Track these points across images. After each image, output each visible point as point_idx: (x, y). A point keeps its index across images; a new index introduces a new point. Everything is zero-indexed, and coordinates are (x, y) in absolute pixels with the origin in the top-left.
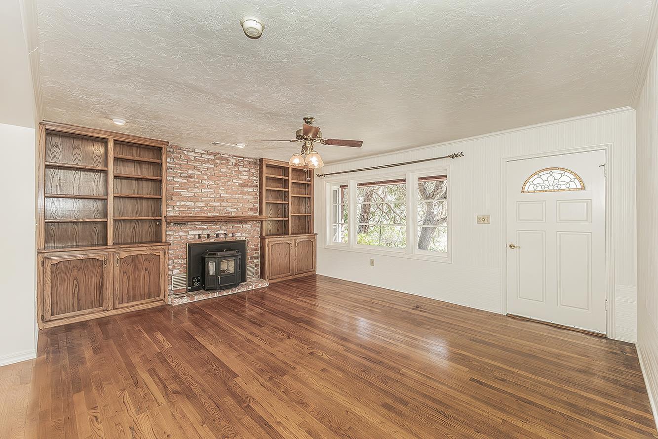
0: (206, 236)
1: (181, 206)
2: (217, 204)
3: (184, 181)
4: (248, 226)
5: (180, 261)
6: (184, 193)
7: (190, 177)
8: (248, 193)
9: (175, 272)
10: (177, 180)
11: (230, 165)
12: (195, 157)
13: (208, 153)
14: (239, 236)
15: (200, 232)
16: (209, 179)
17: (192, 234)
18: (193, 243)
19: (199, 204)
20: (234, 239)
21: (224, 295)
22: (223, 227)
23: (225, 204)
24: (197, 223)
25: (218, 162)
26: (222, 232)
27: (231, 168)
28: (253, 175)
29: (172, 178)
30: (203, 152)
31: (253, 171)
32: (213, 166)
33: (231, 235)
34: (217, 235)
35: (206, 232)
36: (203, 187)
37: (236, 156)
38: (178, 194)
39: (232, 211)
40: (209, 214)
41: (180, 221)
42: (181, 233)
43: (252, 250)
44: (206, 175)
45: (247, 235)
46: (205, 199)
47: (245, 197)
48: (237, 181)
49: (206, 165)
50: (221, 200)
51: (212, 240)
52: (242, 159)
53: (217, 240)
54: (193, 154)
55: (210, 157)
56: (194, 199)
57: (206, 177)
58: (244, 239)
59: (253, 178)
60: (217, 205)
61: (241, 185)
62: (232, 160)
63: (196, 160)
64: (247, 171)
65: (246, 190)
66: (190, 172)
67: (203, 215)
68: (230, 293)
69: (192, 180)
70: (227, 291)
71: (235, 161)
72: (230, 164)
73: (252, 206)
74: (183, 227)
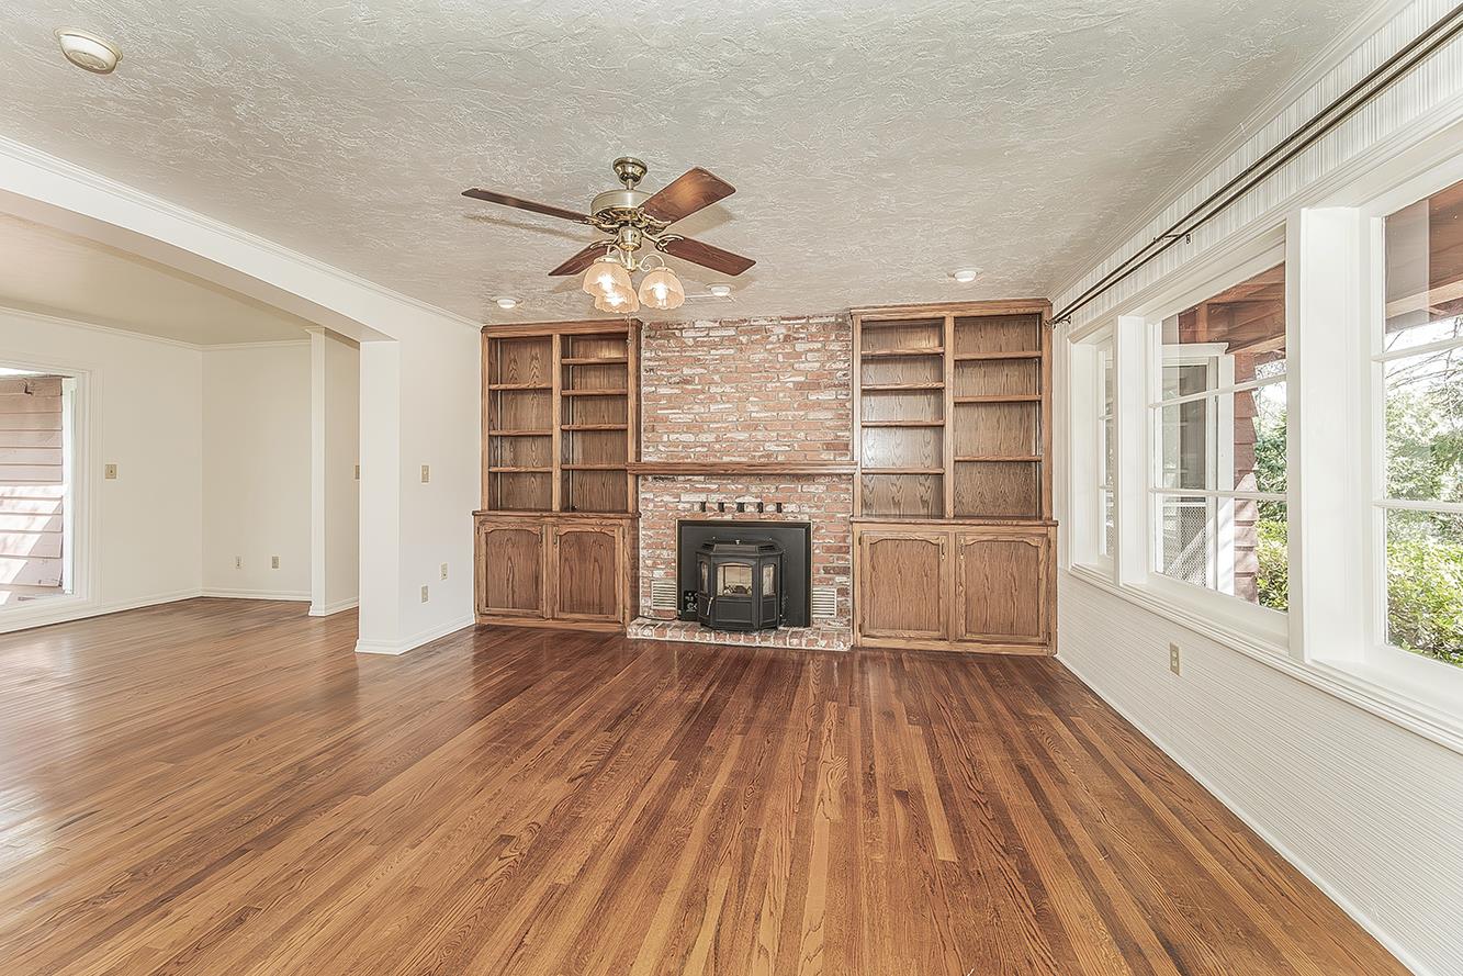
0: (716, 507)
1: (670, 443)
2: (743, 436)
3: (676, 391)
4: (817, 488)
5: (665, 552)
6: (676, 416)
7: (686, 382)
8: (818, 405)
9: (657, 574)
10: (662, 391)
11: (772, 343)
12: (694, 338)
13: (723, 325)
14: (792, 512)
15: (703, 497)
16: (725, 381)
17: (688, 500)
18: (688, 518)
19: (704, 438)
20: (780, 518)
21: (727, 643)
22: (754, 489)
23: (760, 435)
24: (696, 478)
25: (744, 339)
26: (747, 500)
27: (773, 349)
28: (832, 357)
29: (654, 389)
30: (712, 324)
31: (835, 347)
32: (732, 351)
33: (771, 508)
34: (741, 507)
35: (715, 498)
36: (712, 399)
37: (788, 319)
38: (665, 419)
39: (776, 449)
40: (726, 459)
41: (666, 473)
42: (667, 498)
43: (828, 549)
44: (718, 372)
45: (814, 510)
46: (716, 425)
47: (811, 416)
48: (791, 379)
49: (719, 352)
50: (753, 426)
51: (728, 517)
52: (804, 321)
53: (740, 517)
54: (692, 333)
55: (725, 333)
56: (695, 427)
57: (716, 378)
58: (806, 519)
59: (834, 366)
60: (741, 438)
61: (799, 386)
62: (777, 330)
63: (697, 344)
64: (818, 350)
65: (813, 397)
66: (686, 371)
67: (712, 460)
68: (742, 643)
69: (690, 387)
70: (735, 636)
71: (784, 331)
72: (773, 338)
73: (830, 437)
74: (670, 485)
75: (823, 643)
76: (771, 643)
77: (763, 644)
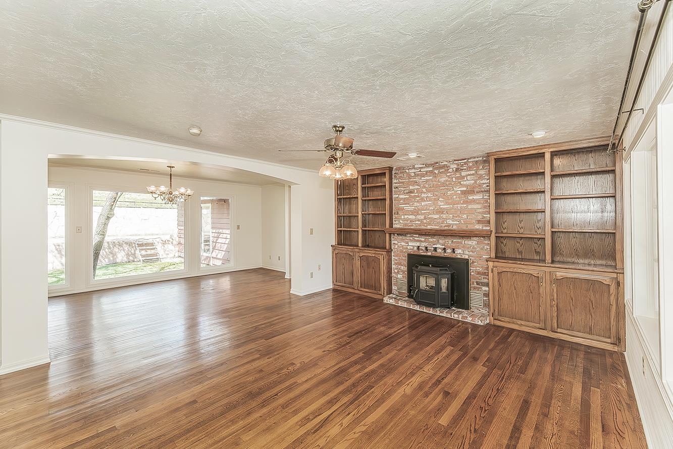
0: (424, 249)
1: (404, 220)
2: (436, 216)
3: (407, 196)
4: (473, 242)
5: (402, 267)
6: (407, 208)
7: (411, 192)
8: (473, 201)
9: (399, 276)
10: (401, 196)
11: (450, 172)
12: (414, 173)
13: (427, 165)
14: (460, 253)
15: (418, 244)
16: (428, 191)
17: (412, 245)
18: (412, 253)
19: (419, 217)
20: (454, 256)
22: (441, 241)
23: (444, 216)
24: (415, 235)
25: (436, 172)
26: (439, 247)
27: (450, 175)
28: (481, 177)
29: (397, 196)
30: (422, 166)
31: (482, 172)
32: (431, 178)
33: (449, 251)
34: (435, 249)
35: (424, 244)
36: (422, 200)
37: (458, 161)
38: (403, 209)
39: (453, 224)
40: (429, 227)
41: (402, 233)
42: (403, 244)
43: (479, 273)
44: (425, 187)
45: (471, 253)
46: (424, 212)
47: (470, 207)
48: (459, 189)
49: (425, 178)
50: (441, 212)
51: (429, 254)
52: (465, 161)
53: (435, 254)
54: (413, 171)
55: (428, 169)
56: (416, 212)
57: (424, 190)
58: (467, 257)
59: (482, 182)
60: (436, 217)
61: (463, 192)
62: (452, 166)
63: (416, 175)
64: (473, 174)
65: (471, 198)
66: (411, 187)
67: (423, 227)
69: (413, 195)
71: (456, 166)
72: (450, 170)
73: (480, 217)
74: (404, 238)
75: (470, 319)
76: (444, 314)
77: (441, 314)
